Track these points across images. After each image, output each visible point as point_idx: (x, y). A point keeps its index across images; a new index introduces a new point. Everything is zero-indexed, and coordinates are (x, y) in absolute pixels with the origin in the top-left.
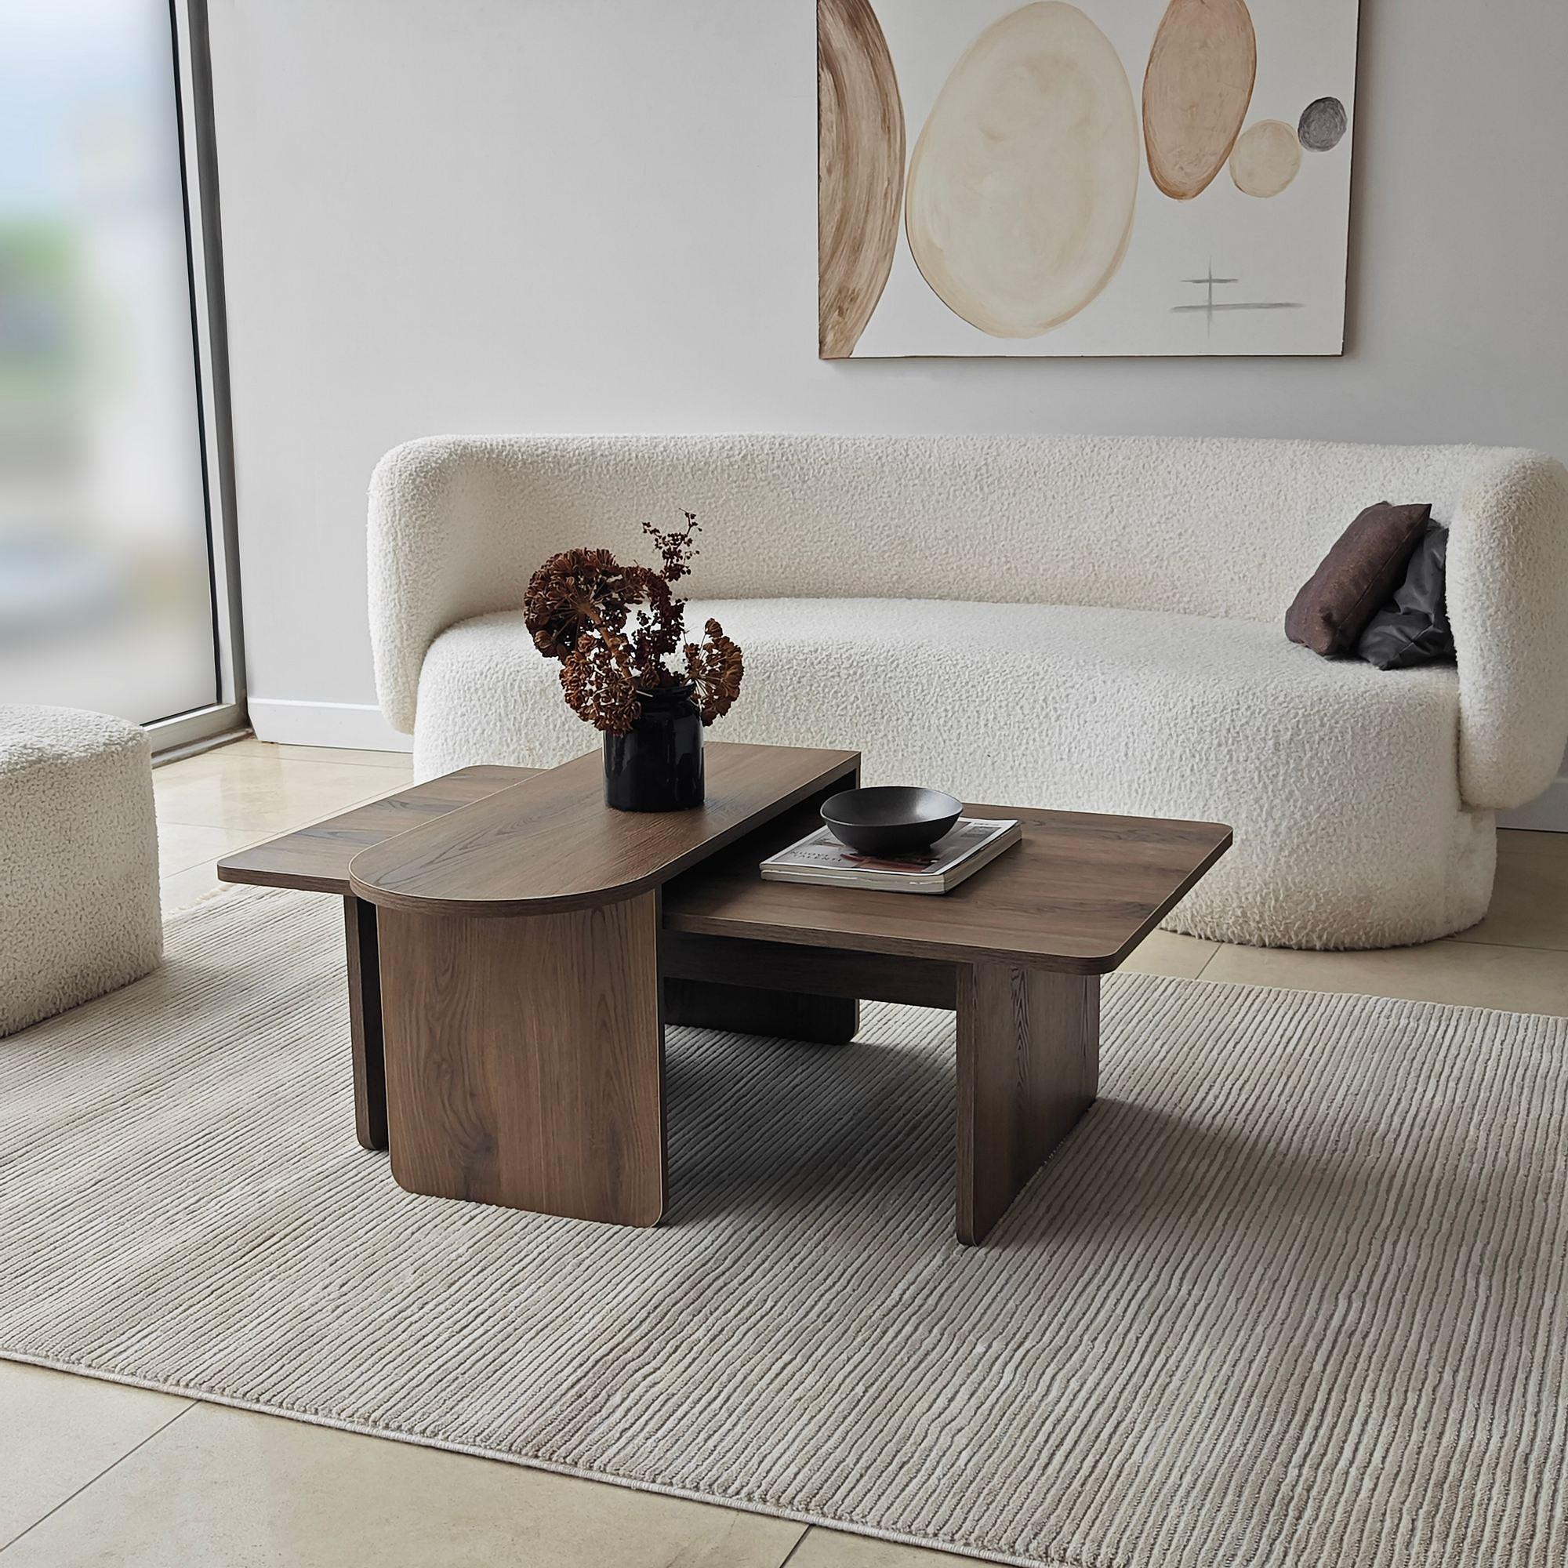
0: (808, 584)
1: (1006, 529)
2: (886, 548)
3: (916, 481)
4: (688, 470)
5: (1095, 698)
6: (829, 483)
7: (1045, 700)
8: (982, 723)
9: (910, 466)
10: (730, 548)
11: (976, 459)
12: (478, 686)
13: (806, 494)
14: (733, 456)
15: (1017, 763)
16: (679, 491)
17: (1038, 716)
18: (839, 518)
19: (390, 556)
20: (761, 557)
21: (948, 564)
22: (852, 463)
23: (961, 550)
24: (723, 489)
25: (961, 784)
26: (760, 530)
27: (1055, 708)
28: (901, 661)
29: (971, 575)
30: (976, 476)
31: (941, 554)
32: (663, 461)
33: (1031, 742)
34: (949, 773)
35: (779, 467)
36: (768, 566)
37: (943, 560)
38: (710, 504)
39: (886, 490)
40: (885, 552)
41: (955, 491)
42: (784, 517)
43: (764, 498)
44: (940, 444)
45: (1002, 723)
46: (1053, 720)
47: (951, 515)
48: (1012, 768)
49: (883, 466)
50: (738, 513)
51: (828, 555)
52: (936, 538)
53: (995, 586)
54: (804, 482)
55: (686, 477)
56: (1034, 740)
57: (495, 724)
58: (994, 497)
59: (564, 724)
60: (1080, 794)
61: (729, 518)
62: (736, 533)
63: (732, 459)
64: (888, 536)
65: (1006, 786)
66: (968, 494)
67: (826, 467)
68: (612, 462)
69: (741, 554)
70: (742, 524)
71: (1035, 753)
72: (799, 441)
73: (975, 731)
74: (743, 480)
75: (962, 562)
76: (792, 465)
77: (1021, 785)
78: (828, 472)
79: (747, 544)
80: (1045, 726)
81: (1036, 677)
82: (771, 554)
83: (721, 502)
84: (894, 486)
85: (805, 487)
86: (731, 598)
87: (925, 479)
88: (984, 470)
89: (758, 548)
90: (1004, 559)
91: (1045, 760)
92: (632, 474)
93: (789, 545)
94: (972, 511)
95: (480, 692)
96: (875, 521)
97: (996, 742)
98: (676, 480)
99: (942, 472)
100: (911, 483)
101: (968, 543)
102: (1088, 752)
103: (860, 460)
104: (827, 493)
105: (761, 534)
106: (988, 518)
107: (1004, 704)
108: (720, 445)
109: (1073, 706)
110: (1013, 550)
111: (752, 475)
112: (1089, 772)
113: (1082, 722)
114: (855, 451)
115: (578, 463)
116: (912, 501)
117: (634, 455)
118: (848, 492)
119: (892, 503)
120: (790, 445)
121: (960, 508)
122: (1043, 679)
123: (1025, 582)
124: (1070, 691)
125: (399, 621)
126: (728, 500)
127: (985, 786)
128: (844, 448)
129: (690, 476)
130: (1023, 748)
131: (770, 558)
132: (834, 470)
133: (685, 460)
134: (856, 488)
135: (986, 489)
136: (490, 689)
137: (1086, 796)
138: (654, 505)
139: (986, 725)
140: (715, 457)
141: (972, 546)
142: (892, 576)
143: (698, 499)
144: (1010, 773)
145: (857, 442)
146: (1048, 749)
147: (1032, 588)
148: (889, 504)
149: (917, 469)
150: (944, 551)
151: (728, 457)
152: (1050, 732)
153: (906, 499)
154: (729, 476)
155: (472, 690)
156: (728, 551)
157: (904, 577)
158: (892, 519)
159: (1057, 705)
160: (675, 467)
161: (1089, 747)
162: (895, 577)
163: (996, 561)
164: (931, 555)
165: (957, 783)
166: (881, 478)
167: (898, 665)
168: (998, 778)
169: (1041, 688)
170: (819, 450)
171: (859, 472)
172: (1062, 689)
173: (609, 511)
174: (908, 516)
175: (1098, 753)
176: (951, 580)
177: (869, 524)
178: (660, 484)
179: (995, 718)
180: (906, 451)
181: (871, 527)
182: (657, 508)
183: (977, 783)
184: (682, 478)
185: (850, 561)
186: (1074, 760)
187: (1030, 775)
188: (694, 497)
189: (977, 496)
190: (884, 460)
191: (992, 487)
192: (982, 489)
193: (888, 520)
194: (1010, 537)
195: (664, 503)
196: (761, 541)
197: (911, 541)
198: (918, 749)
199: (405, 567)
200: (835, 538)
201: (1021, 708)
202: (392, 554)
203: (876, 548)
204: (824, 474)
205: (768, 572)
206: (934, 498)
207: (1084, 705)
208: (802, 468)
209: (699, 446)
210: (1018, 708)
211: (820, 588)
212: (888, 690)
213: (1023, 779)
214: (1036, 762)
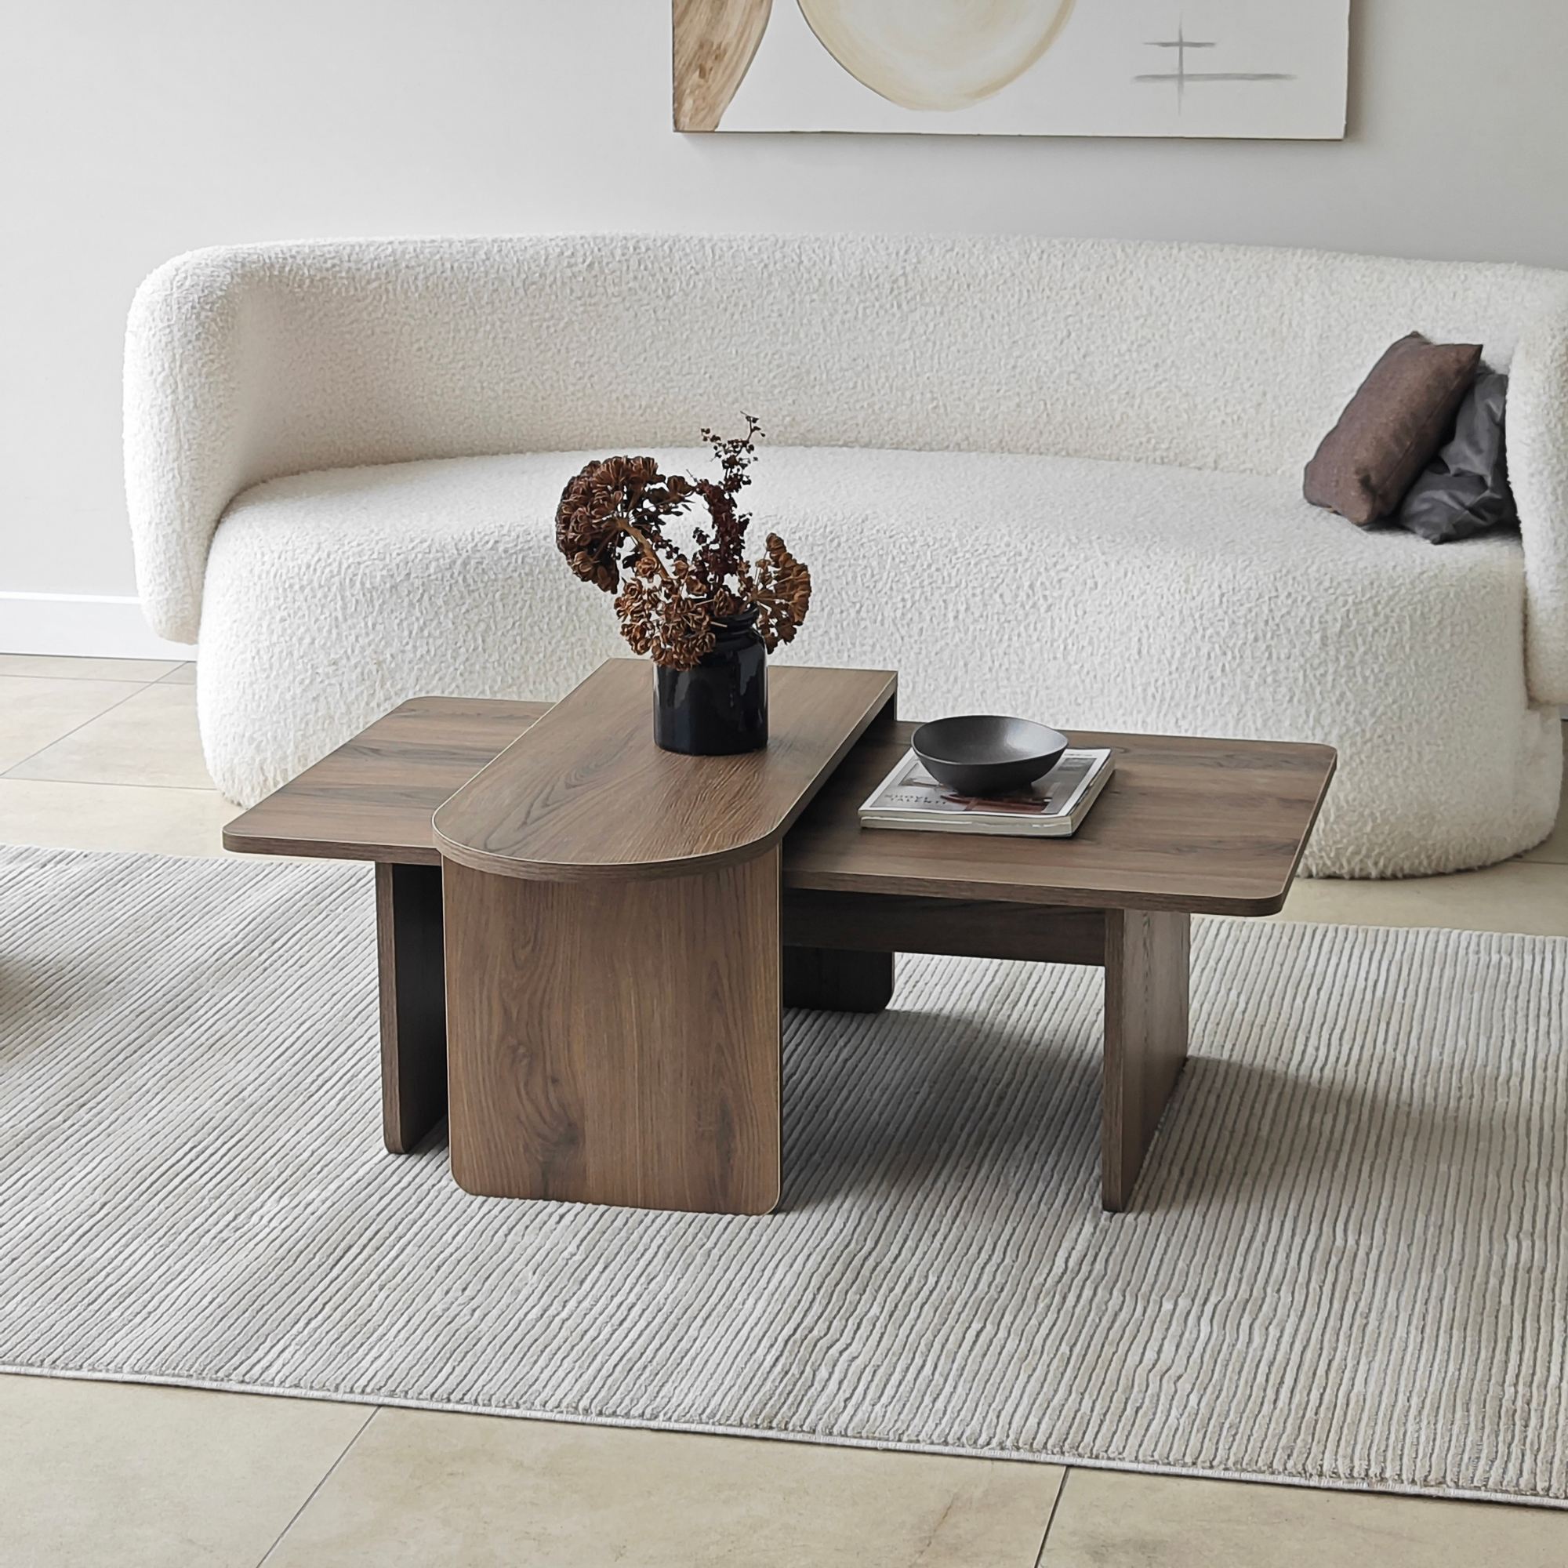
0: (675, 428)
1: (932, 358)
2: (776, 382)
3: (815, 296)
4: (518, 284)
5: (1096, 584)
6: (702, 298)
7: (1031, 586)
8: (951, 615)
9: (806, 276)
10: (574, 385)
11: (892, 267)
12: (305, 583)
13: (671, 313)
14: (576, 264)
15: (997, 664)
16: (508, 311)
17: (1023, 606)
18: (715, 344)
19: (167, 415)
20: (614, 396)
21: (858, 401)
22: (730, 272)
23: (873, 384)
24: (563, 308)
25: (924, 691)
26: (612, 361)
27: (1045, 597)
28: (843, 539)
29: (886, 416)
30: (892, 290)
31: (847, 388)
32: (487, 273)
33: (1015, 638)
34: (909, 678)
35: (635, 278)
36: (623, 406)
37: (850, 396)
38: (548, 327)
39: (775, 308)
40: (774, 386)
41: (865, 309)
42: (643, 342)
43: (617, 319)
44: (843, 244)
45: (977, 615)
46: (1042, 610)
47: (860, 340)
48: (990, 670)
49: (770, 276)
50: (584, 339)
51: (701, 391)
52: (841, 369)
53: (918, 429)
54: (669, 297)
55: (516, 293)
56: (1019, 635)
57: (330, 631)
58: (917, 316)
59: (422, 630)
60: (1080, 701)
61: (573, 345)
62: (582, 364)
63: (576, 269)
64: (779, 366)
65: (983, 693)
66: (882, 313)
67: (696, 278)
68: (421, 276)
69: (589, 391)
70: (590, 352)
71: (1020, 652)
72: (659, 243)
73: (942, 625)
74: (590, 296)
75: (876, 399)
76: (653, 275)
77: (1003, 691)
78: (700, 285)
79: (596, 378)
80: (1032, 619)
81: (1018, 558)
82: (627, 392)
83: (562, 325)
84: (786, 302)
85: (670, 303)
86: (574, 449)
87: (825, 293)
88: (902, 281)
89: (610, 384)
90: (929, 395)
91: (1033, 659)
92: (446, 290)
93: (650, 380)
94: (888, 333)
95: (307, 590)
96: (762, 347)
97: (970, 639)
98: (504, 297)
99: (848, 285)
100: (808, 298)
101: (883, 374)
102: (1089, 649)
103: (740, 269)
104: (699, 312)
105: (613, 366)
106: (908, 344)
107: (978, 591)
108: (558, 250)
109: (1068, 593)
110: (941, 384)
111: (601, 290)
112: (1092, 674)
113: (1080, 613)
114: (733, 257)
115: (378, 278)
116: (810, 321)
117: (448, 265)
118: (726, 310)
119: (784, 324)
120: (648, 249)
121: (872, 331)
122: (1026, 560)
123: (956, 424)
124: (1063, 574)
125: (179, 497)
126: (570, 322)
127: (956, 691)
128: (718, 252)
129: (521, 292)
130: (1005, 644)
131: (626, 396)
132: (708, 281)
133: (515, 272)
134: (736, 305)
135: (904, 306)
136: (321, 586)
137: (1087, 703)
138: (477, 331)
139: (956, 617)
140: (552, 267)
141: (887, 378)
142: (784, 417)
143: (532, 322)
144: (988, 676)
145: (735, 245)
146: (1037, 645)
147: (966, 431)
148: (779, 325)
149: (816, 282)
150: (851, 385)
151: (570, 266)
152: (1039, 626)
153: (801, 319)
154: (572, 291)
155: (297, 587)
156: (571, 388)
157: (799, 418)
158: (783, 344)
159: (1047, 593)
160: (502, 281)
161: (1091, 643)
162: (788, 419)
163: (918, 398)
164: (834, 391)
165: (919, 690)
166: (769, 292)
167: (839, 544)
168: (972, 682)
169: (1025, 571)
170: (686, 255)
171: (740, 285)
172: (1052, 573)
173: (418, 340)
174: (804, 341)
175: (1102, 651)
176: (860, 422)
177: (754, 351)
178: (483, 302)
179: (967, 609)
180: (800, 256)
181: (757, 355)
182: (480, 335)
183: (945, 689)
184: (512, 294)
185: (730, 399)
186: (1071, 659)
187: (1013, 677)
188: (527, 319)
189: (894, 315)
190: (771, 267)
191: (912, 303)
192: (899, 306)
193: (779, 346)
194: (936, 366)
195: (488, 327)
196: (613, 374)
197: (808, 372)
198: (869, 649)
199: (188, 428)
200: (711, 370)
201: (1001, 596)
202: (171, 411)
203: (764, 382)
204: (695, 286)
205: (623, 414)
206: (837, 318)
207: (1082, 592)
208: (665, 280)
209: (531, 251)
210: (996, 596)
211: (689, 433)
212: (828, 576)
213: (1005, 682)
214: (1022, 662)
